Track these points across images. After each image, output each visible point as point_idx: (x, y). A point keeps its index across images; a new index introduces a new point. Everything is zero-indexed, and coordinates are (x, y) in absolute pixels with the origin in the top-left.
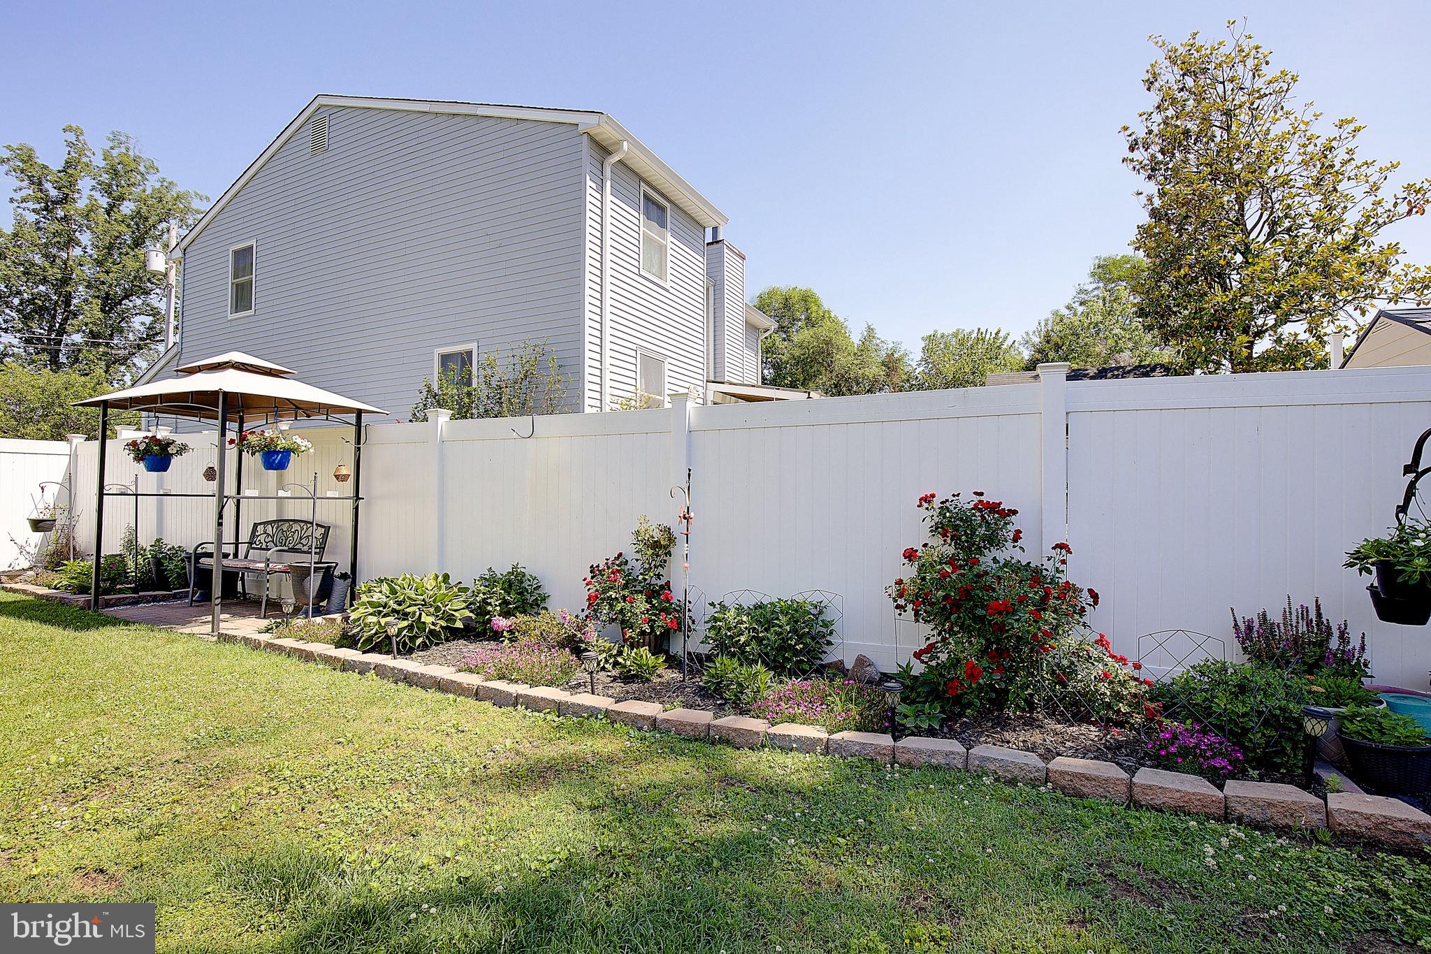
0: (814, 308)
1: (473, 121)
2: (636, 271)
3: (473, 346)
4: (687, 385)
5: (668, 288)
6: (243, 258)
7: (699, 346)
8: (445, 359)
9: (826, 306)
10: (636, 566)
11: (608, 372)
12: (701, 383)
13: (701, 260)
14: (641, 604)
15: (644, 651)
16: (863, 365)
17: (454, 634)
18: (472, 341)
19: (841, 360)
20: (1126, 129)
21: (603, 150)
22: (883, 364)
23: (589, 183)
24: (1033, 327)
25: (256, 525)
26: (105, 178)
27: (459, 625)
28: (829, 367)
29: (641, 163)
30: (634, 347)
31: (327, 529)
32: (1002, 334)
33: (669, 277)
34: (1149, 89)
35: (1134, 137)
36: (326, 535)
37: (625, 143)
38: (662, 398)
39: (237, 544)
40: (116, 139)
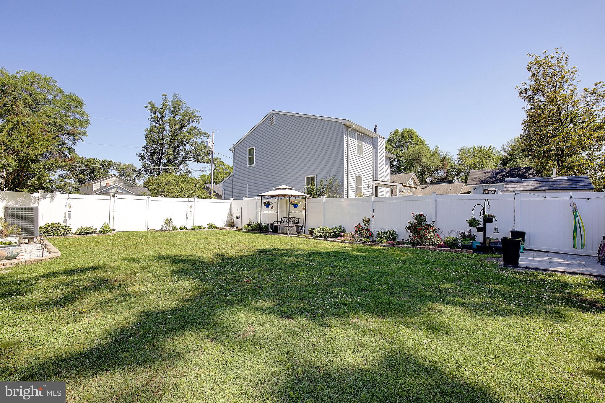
0: (414, 137)
1: (314, 120)
2: (355, 155)
3: (315, 176)
4: (368, 182)
5: (363, 157)
6: (251, 151)
7: (371, 171)
8: (307, 178)
9: (420, 136)
10: (363, 225)
11: (349, 182)
12: (372, 181)
13: (372, 147)
14: (365, 231)
15: (366, 238)
16: (433, 161)
17: (331, 237)
18: (315, 174)
19: (424, 160)
20: (517, 87)
21: (348, 127)
22: (442, 161)
23: (345, 136)
24: (506, 143)
25: (282, 218)
26: (172, 109)
27: (332, 235)
28: (419, 163)
29: (357, 128)
30: (355, 174)
31: (299, 219)
32: (492, 147)
33: (363, 154)
34: (529, 71)
35: (521, 90)
36: (299, 220)
37: (353, 125)
38: (361, 187)
39: (278, 222)
40: (175, 96)
